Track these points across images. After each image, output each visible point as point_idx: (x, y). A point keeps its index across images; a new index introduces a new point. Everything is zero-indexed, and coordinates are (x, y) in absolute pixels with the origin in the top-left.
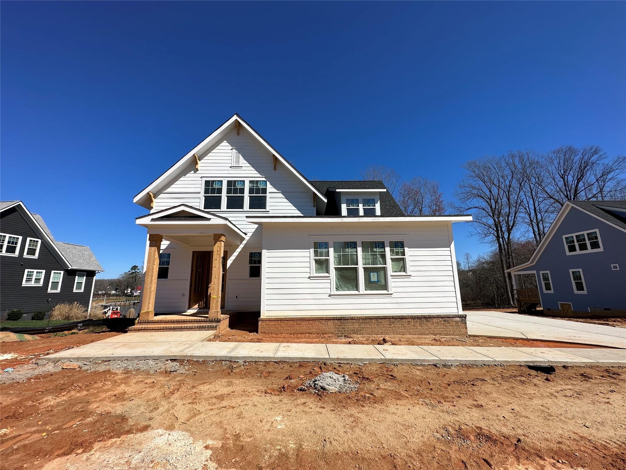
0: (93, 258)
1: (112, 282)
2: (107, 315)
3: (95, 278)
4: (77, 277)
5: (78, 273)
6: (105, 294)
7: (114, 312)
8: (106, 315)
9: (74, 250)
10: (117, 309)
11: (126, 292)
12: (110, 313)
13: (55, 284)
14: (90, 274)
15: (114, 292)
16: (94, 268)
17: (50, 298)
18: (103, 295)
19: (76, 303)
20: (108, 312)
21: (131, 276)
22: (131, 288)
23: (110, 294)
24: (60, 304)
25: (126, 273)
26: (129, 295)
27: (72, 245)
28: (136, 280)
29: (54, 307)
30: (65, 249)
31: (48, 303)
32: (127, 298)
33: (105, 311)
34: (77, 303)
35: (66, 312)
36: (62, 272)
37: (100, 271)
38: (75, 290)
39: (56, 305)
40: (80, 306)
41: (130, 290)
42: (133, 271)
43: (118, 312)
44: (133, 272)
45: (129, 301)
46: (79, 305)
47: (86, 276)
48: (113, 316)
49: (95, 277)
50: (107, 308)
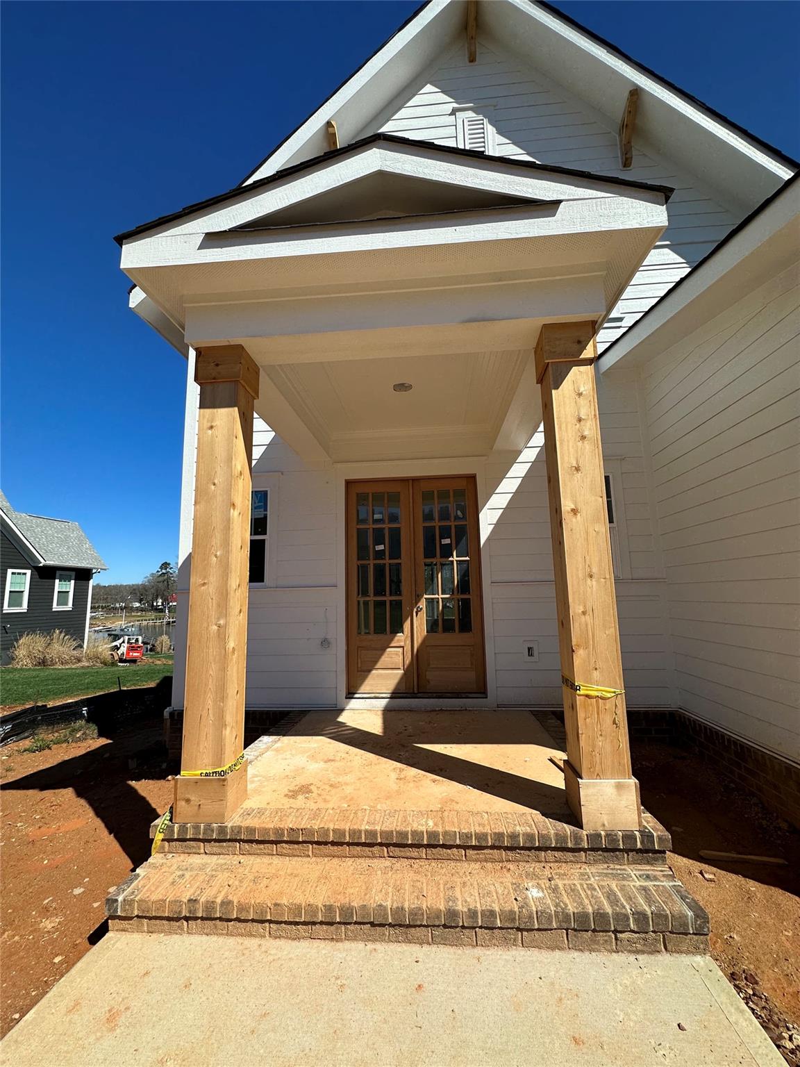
0: (86, 544)
1: (134, 590)
2: (120, 652)
3: (91, 583)
4: (57, 581)
5: (58, 573)
6: (125, 607)
7: (132, 647)
8: (118, 652)
9: (51, 530)
10: (137, 640)
11: (155, 604)
12: (125, 649)
13: (16, 594)
14: (83, 575)
15: (137, 605)
16: (88, 564)
17: (8, 622)
18: (122, 609)
19: (57, 631)
20: (120, 646)
21: (161, 579)
22: (162, 598)
23: (132, 607)
24: (28, 635)
25: (153, 574)
26: (161, 609)
27: (45, 520)
28: (168, 585)
29: (17, 641)
30: (32, 527)
31: (7, 633)
32: (157, 614)
33: (117, 646)
34: (61, 632)
35: (39, 651)
36: (29, 572)
37: (99, 570)
38: (55, 607)
39: (21, 636)
40: (67, 637)
41: (160, 601)
42: (164, 571)
43: (139, 647)
44: (163, 573)
45: (160, 619)
46: (64, 637)
47: (75, 580)
48: (131, 654)
49: (92, 580)
50: (119, 639)
